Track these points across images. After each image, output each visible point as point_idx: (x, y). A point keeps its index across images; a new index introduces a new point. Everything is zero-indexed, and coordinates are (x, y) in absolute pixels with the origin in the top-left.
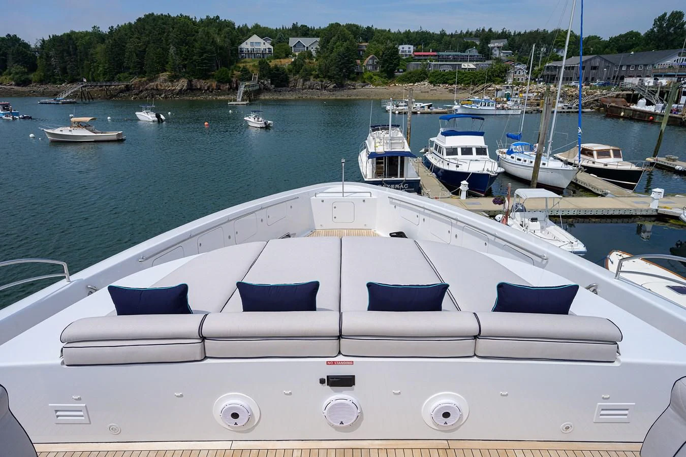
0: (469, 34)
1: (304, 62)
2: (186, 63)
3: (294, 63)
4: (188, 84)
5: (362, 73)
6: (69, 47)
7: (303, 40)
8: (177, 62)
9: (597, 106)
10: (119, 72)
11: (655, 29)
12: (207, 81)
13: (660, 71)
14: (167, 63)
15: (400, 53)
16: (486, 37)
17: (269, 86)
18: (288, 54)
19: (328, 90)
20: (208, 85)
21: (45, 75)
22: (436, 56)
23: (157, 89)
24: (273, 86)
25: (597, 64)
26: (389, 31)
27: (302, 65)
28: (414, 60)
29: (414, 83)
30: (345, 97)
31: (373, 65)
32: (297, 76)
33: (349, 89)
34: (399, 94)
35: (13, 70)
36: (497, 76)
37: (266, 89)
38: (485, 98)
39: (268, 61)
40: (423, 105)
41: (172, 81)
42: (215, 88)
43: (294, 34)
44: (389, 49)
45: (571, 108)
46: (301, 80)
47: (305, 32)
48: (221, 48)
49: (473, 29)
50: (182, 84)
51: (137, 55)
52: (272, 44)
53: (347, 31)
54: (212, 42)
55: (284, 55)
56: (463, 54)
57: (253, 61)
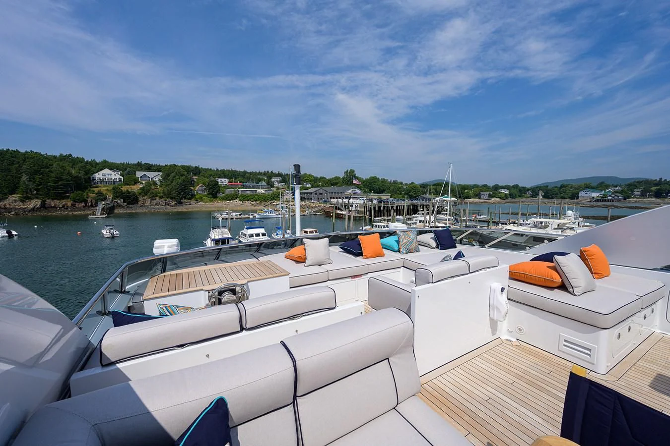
0: (260, 173)
1: (151, 188)
2: (39, 187)
3: (142, 189)
4: (41, 203)
5: (195, 195)
7: (148, 174)
8: (29, 187)
9: (323, 212)
11: (345, 176)
12: (63, 201)
14: (18, 187)
15: (219, 183)
16: (270, 175)
17: (122, 204)
18: (136, 182)
19: (171, 206)
20: (63, 204)
22: (242, 185)
23: (5, 208)
24: (125, 204)
25: (322, 192)
26: (211, 169)
27: (149, 190)
28: (228, 187)
29: (230, 201)
30: (184, 210)
31: (202, 190)
32: (146, 197)
33: (186, 205)
34: (221, 207)
36: (277, 197)
37: (119, 206)
38: (271, 209)
39: (120, 187)
40: (237, 214)
41: (23, 202)
42: (70, 206)
43: (139, 168)
44: (212, 181)
46: (149, 200)
47: (149, 168)
48: (77, 177)
49: (262, 171)
50: (36, 203)
52: (121, 175)
53: (182, 170)
54: (68, 173)
55: (133, 183)
56: (258, 185)
57: (106, 186)
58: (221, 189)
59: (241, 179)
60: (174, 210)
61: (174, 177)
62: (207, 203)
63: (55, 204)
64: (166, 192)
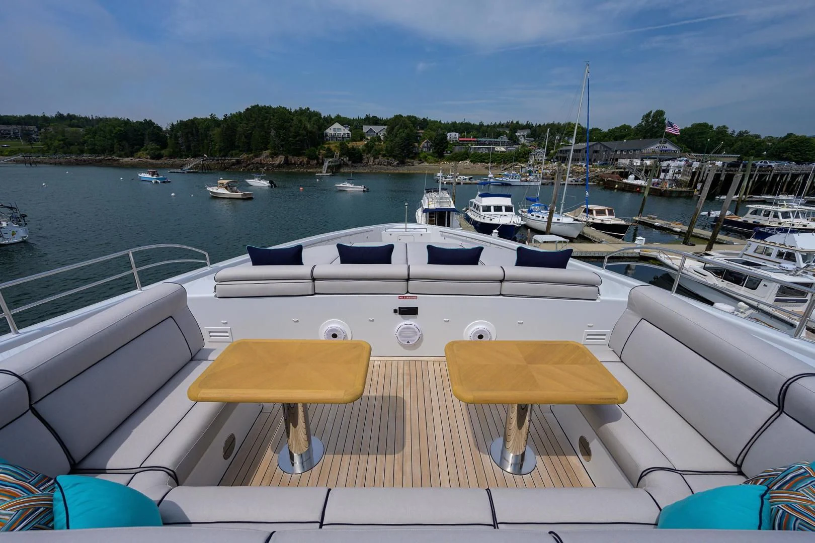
0: (501, 125)
1: (375, 144)
2: (283, 143)
3: (367, 145)
4: (285, 159)
5: (419, 153)
6: (193, 130)
7: (374, 128)
8: (276, 143)
9: (597, 180)
10: (232, 150)
11: (643, 123)
12: (300, 158)
13: (646, 155)
14: (269, 143)
15: (448, 138)
16: (514, 127)
17: (347, 162)
18: (362, 137)
19: (393, 166)
20: (301, 160)
21: (173, 151)
22: (476, 141)
23: (261, 163)
24: (350, 162)
25: (598, 149)
26: (440, 122)
27: (373, 147)
28: (459, 144)
29: (459, 162)
30: (406, 172)
31: (427, 147)
32: (369, 155)
33: (409, 165)
35: (150, 147)
36: (521, 157)
37: (345, 165)
38: (513, 173)
39: (347, 143)
40: (465, 177)
41: (272, 157)
42: (306, 163)
43: (366, 122)
44: (440, 135)
45: (577, 181)
46: (372, 158)
47: (375, 121)
48: (311, 132)
49: (504, 121)
50: (280, 159)
51: (245, 137)
52: (350, 130)
53: (407, 121)
54: (304, 127)
55: (359, 139)
56: (496, 140)
57: (336, 143)
58: (449, 146)
59: (475, 132)
60: (395, 172)
61: (398, 131)
62: (431, 164)
63: (295, 161)
64: (389, 149)
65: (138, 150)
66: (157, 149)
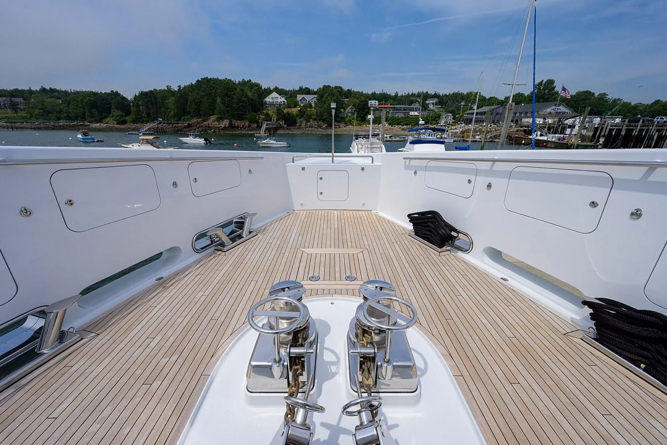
0: (413, 95)
1: (307, 110)
2: (228, 109)
3: (300, 111)
4: (229, 123)
5: (344, 118)
6: (152, 99)
7: (306, 97)
8: (222, 109)
10: (184, 115)
11: (536, 91)
12: (242, 121)
14: (215, 109)
15: (369, 105)
17: (283, 125)
18: (296, 105)
19: (322, 128)
20: (243, 124)
21: (136, 118)
22: (393, 107)
23: (209, 127)
24: (286, 125)
25: (501, 112)
26: (362, 92)
27: (305, 112)
28: (379, 110)
29: (379, 124)
31: (351, 112)
32: (302, 119)
33: (336, 128)
35: (115, 114)
37: (281, 128)
39: (283, 109)
40: (386, 136)
41: (218, 121)
42: (247, 126)
43: (300, 92)
44: (362, 103)
46: (305, 122)
47: (307, 91)
48: (252, 100)
49: (416, 92)
50: (225, 123)
51: (196, 104)
52: (285, 99)
53: (335, 91)
54: (246, 95)
55: (293, 106)
56: (409, 107)
57: (273, 109)
59: (392, 101)
60: (324, 133)
62: (355, 127)
63: (238, 125)
64: (319, 114)
65: (106, 117)
66: (122, 116)
